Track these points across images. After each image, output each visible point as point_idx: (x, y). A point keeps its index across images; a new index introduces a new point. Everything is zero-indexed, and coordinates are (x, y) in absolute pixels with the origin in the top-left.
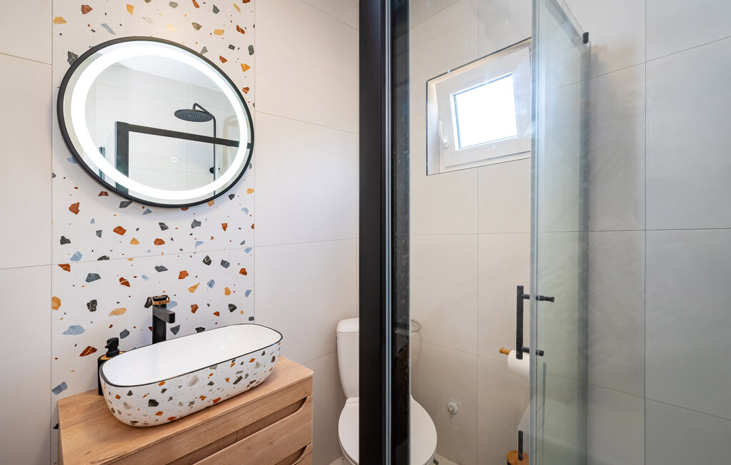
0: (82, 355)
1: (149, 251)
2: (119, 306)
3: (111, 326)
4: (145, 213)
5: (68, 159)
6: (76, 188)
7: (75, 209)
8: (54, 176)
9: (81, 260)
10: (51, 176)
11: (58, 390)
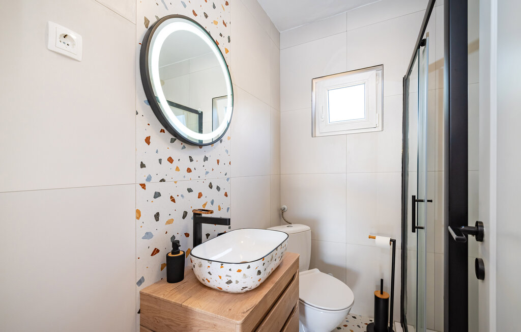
0: (152, 255)
1: (184, 177)
2: (170, 218)
3: (166, 233)
4: (182, 148)
5: (145, 101)
6: (149, 124)
7: (148, 140)
8: (137, 113)
9: (151, 181)
10: (135, 113)
11: (140, 282)
